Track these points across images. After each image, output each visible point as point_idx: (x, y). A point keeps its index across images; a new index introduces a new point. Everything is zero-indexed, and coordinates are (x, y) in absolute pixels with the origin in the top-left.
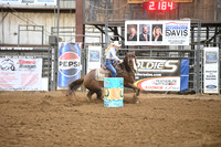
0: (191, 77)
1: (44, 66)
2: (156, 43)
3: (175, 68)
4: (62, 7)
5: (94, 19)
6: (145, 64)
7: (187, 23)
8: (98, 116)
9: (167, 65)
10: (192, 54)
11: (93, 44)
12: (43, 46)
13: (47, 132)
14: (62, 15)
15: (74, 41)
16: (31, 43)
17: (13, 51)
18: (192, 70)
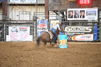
0: (98, 34)
1: (31, 30)
2: (82, 19)
3: (91, 30)
4: (38, 3)
5: (53, 8)
6: (77, 29)
7: (96, 9)
8: (55, 52)
9: (87, 29)
10: (98, 23)
11: (53, 20)
12: (30, 21)
13: (33, 60)
14: (39, 7)
15: (44, 18)
16: (25, 19)
17: (17, 23)
18: (98, 31)
